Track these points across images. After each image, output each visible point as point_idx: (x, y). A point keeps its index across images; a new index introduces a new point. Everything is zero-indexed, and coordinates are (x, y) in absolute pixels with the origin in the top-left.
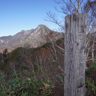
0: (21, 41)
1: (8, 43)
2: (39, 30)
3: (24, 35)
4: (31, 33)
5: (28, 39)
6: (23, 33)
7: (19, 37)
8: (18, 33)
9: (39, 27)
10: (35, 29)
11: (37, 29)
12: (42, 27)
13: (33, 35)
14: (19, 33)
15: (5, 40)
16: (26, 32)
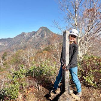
1: (7, 46)
2: (40, 32)
3: (25, 38)
5: (28, 42)
6: (23, 35)
7: (19, 40)
9: (41, 30)
10: (37, 32)
12: (44, 29)
13: (34, 37)
14: (19, 36)
15: (4, 43)
16: (27, 35)
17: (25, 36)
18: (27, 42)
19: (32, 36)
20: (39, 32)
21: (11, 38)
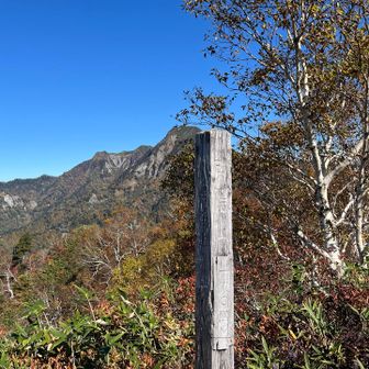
0: (93, 199)
1: (35, 211)
2: (171, 149)
3: (107, 174)
4: (139, 163)
5: (122, 192)
6: (102, 163)
7: (83, 182)
8: (80, 165)
9: (174, 138)
10: (157, 148)
11: (162, 148)
12: (186, 136)
13: (147, 171)
14: (83, 166)
15: (24, 196)
16: (115, 162)
17: (107, 166)
18: (118, 193)
19: (136, 167)
20: (165, 150)
21: (53, 178)
